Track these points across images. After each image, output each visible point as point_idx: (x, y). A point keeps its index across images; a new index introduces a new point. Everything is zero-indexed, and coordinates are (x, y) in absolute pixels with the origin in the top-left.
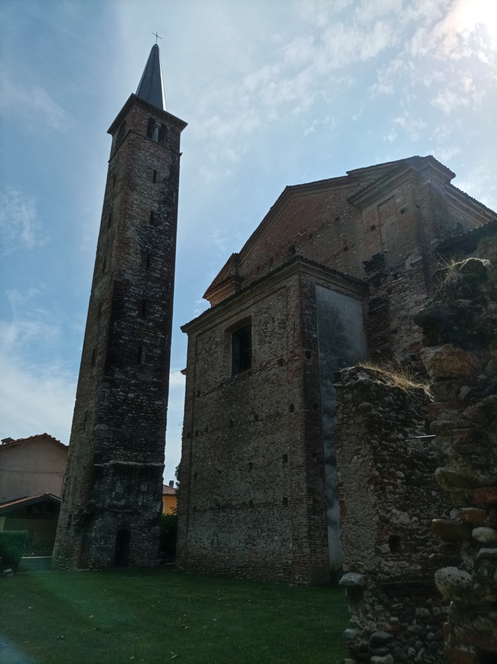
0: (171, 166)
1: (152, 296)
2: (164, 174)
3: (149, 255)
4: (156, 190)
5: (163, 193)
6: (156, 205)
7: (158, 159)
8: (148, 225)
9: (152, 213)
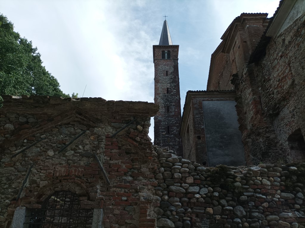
0: (174, 66)
1: (171, 124)
2: (171, 70)
3: (168, 107)
4: (168, 79)
5: (172, 79)
6: (169, 85)
7: (168, 65)
8: (166, 94)
9: (168, 89)
